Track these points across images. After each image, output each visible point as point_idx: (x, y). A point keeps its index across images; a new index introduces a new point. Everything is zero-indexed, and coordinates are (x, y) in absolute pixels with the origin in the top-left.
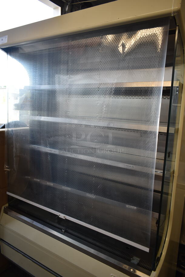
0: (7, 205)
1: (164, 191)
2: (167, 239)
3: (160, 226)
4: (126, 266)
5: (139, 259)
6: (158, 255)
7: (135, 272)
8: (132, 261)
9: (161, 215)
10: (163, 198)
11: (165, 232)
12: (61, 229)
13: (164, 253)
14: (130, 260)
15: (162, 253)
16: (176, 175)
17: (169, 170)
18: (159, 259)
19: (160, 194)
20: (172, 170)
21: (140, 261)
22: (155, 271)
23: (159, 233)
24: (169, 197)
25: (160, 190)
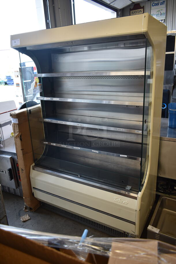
0: (34, 164)
1: (144, 142)
2: (147, 173)
3: (142, 166)
4: (123, 191)
5: (131, 187)
6: (143, 183)
7: (129, 194)
8: (126, 188)
9: (142, 158)
10: (143, 147)
11: (146, 170)
12: (78, 176)
13: (146, 181)
14: (125, 188)
15: (144, 182)
16: (151, 132)
17: (146, 130)
18: (143, 185)
19: (141, 145)
20: (148, 130)
21: (131, 188)
22: (140, 192)
23: (142, 170)
24: (148, 146)
25: (141, 142)
